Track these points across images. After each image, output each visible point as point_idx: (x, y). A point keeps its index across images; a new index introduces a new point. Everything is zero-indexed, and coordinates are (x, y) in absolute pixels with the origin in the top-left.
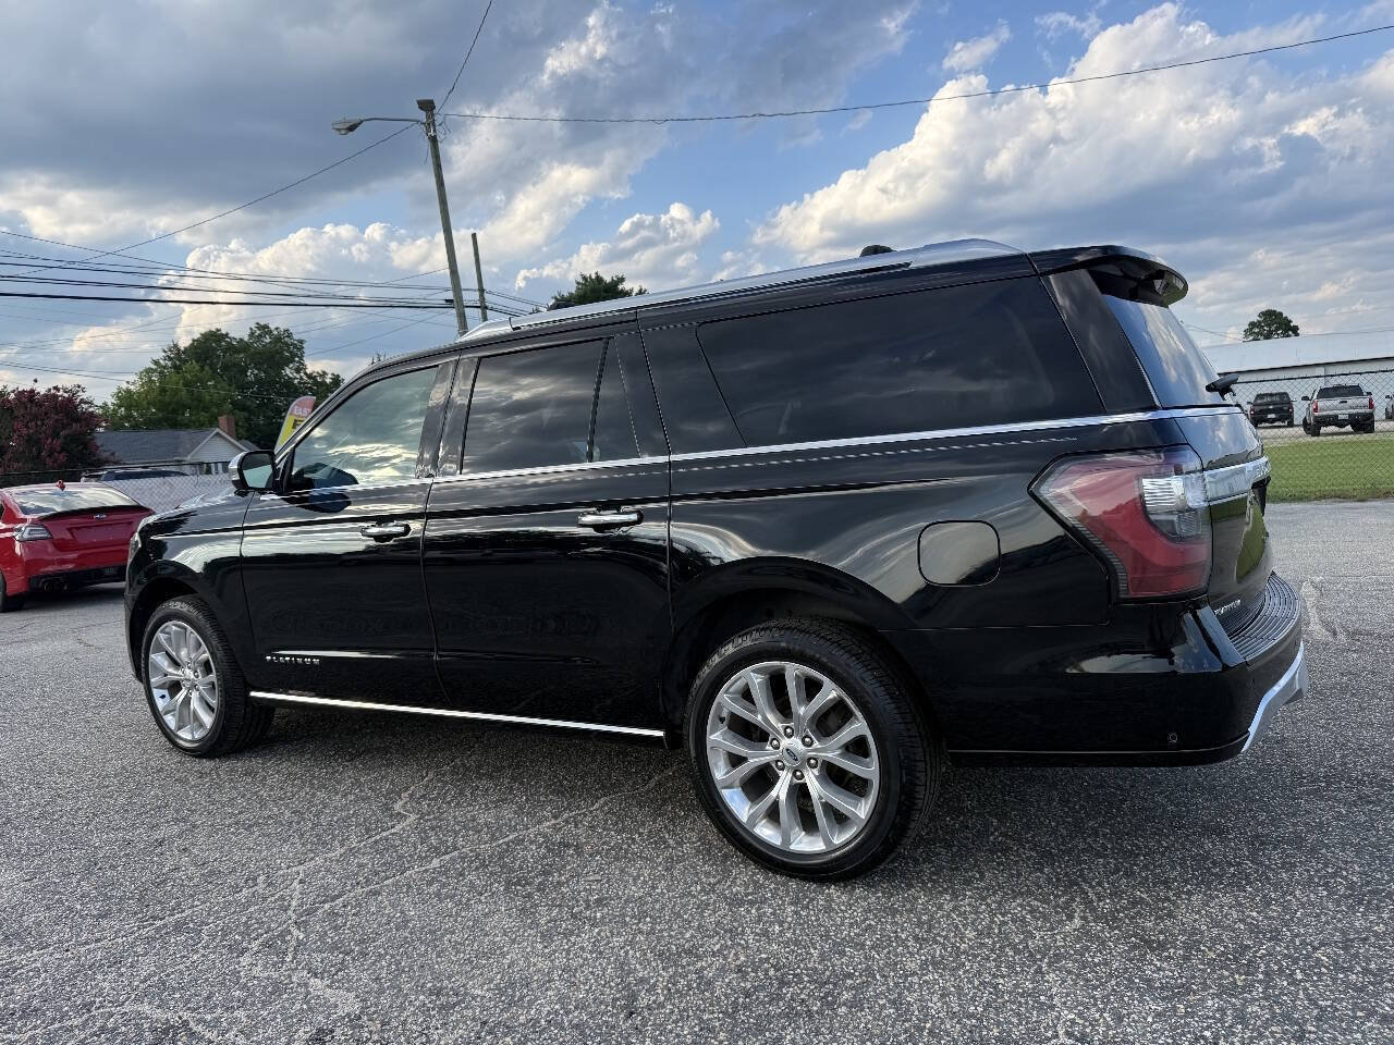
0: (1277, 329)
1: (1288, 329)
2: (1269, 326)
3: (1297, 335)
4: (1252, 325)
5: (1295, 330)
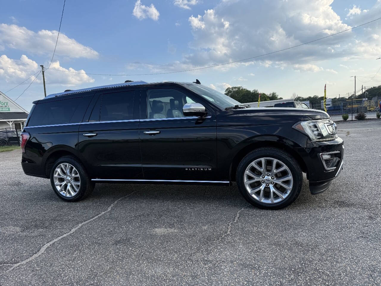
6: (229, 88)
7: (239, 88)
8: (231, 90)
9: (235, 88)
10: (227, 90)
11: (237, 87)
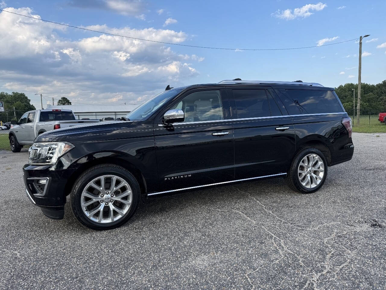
0: (66, 102)
1: (69, 103)
2: (64, 101)
3: (71, 105)
4: (60, 101)
5: (70, 103)
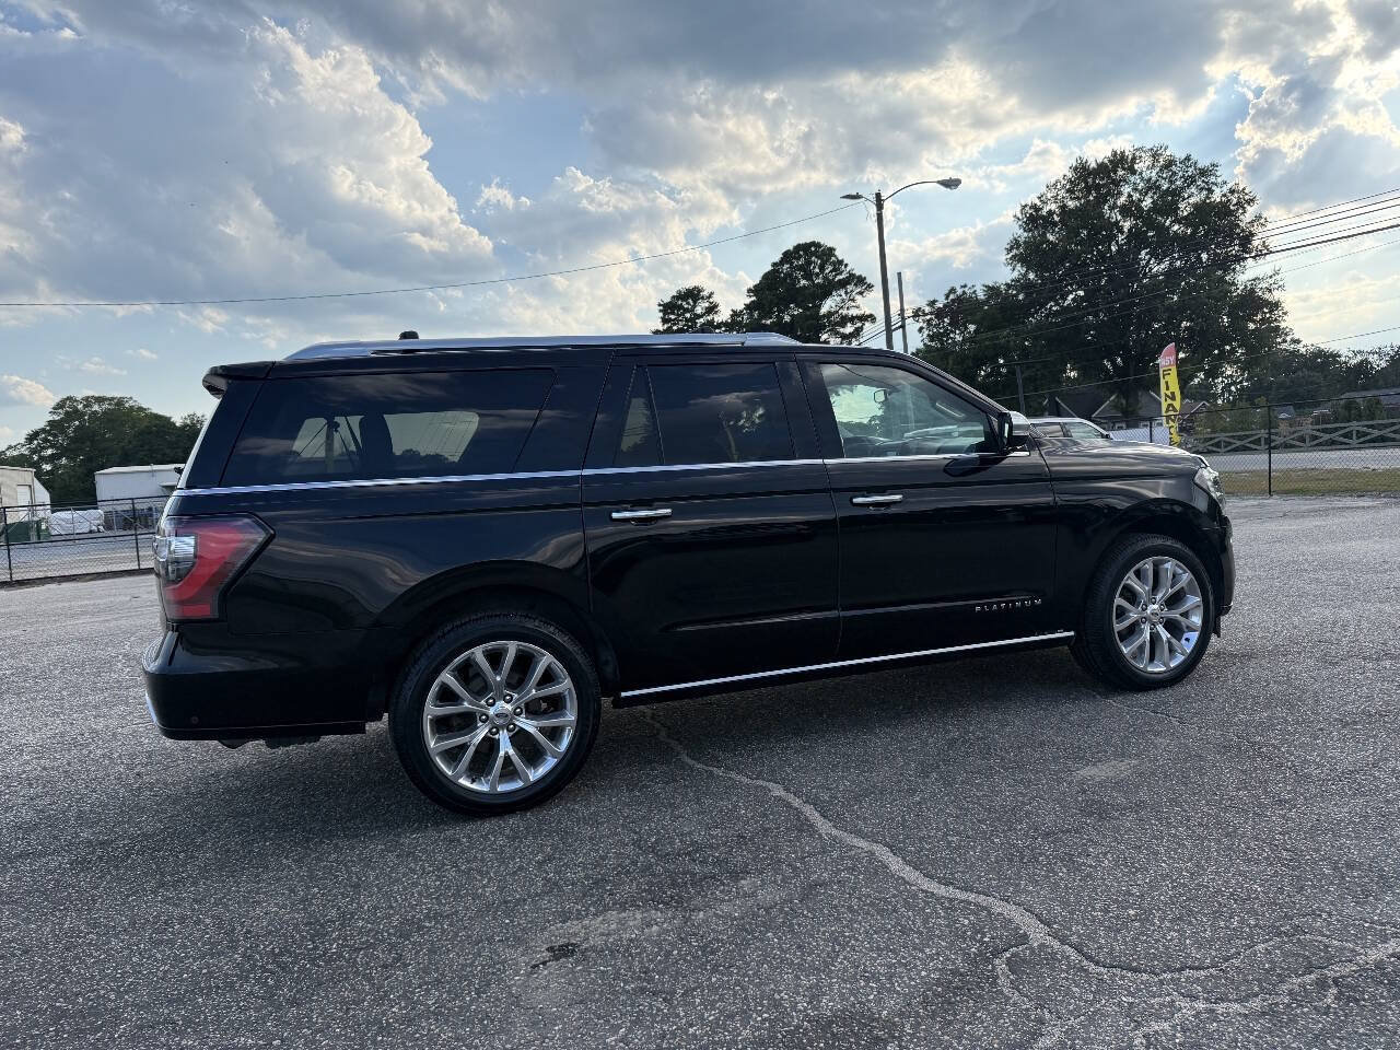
6: (69, 398)
7: (120, 402)
8: (80, 407)
9: (100, 400)
10: (60, 405)
11: (109, 395)
